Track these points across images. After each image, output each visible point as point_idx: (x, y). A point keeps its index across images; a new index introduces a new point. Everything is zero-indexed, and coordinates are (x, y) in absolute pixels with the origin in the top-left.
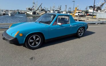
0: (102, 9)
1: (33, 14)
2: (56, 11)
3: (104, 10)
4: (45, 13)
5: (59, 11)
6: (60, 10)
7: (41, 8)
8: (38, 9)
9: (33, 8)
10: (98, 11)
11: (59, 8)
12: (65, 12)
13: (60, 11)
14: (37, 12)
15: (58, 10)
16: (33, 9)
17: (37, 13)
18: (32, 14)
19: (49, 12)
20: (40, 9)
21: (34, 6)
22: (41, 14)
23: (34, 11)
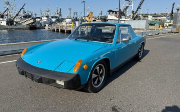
0: (128, 15)
1: (7, 24)
2: (52, 17)
3: (129, 16)
4: (32, 21)
5: (58, 18)
6: (61, 15)
7: (24, 12)
8: (17, 15)
9: (6, 13)
10: (122, 17)
11: (58, 12)
12: (70, 20)
13: (60, 17)
14: (15, 20)
15: (57, 15)
16: (7, 15)
17: (16, 23)
18: (5, 25)
19: (39, 20)
20: (21, 14)
21: (7, 9)
22: (26, 23)
23: (10, 19)
